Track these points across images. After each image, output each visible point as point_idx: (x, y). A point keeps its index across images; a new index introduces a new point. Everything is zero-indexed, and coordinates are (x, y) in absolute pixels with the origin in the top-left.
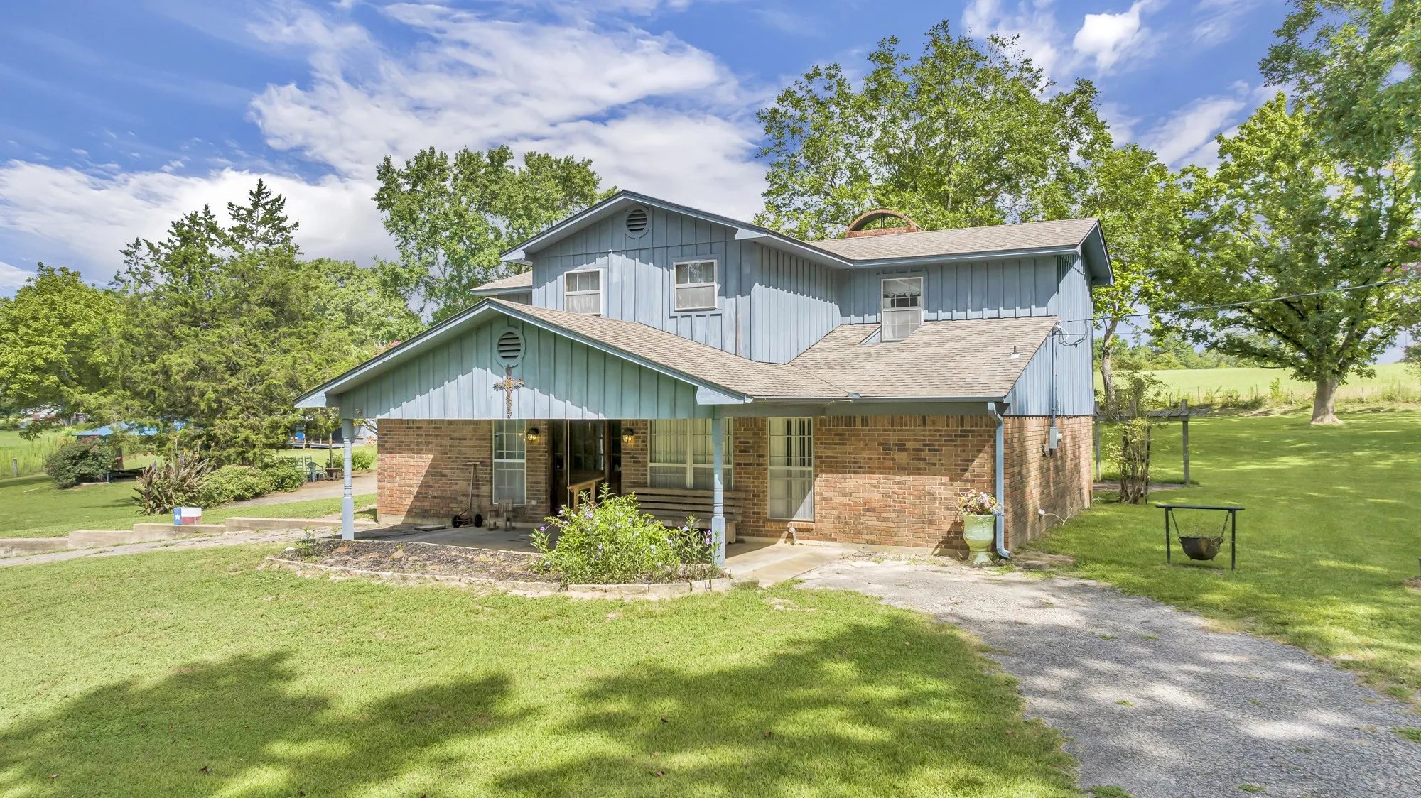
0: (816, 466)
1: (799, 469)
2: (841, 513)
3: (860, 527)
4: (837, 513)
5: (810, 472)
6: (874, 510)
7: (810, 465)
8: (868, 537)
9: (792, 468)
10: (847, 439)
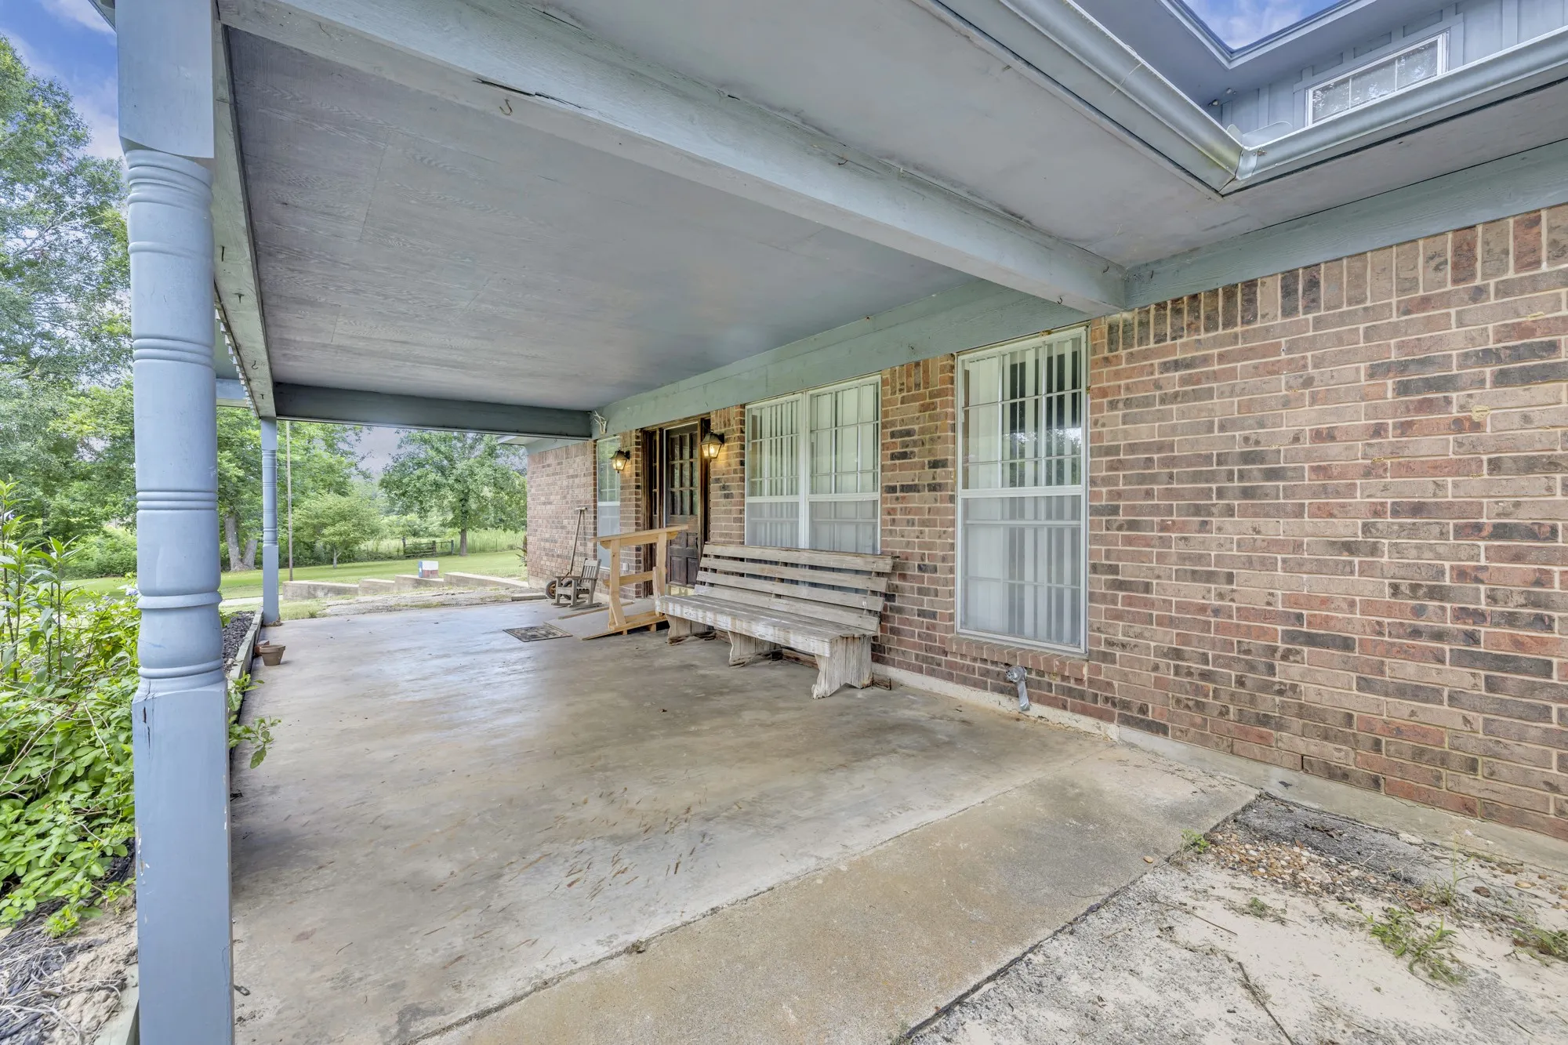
0: (1093, 482)
1: (1043, 490)
2: (1184, 639)
3: (1269, 704)
4: (1169, 638)
5: (1076, 499)
6: (1347, 644)
7: (1075, 480)
8: (1312, 747)
9: (1028, 491)
10: (1215, 376)
